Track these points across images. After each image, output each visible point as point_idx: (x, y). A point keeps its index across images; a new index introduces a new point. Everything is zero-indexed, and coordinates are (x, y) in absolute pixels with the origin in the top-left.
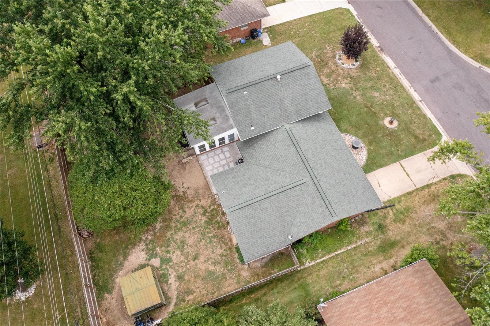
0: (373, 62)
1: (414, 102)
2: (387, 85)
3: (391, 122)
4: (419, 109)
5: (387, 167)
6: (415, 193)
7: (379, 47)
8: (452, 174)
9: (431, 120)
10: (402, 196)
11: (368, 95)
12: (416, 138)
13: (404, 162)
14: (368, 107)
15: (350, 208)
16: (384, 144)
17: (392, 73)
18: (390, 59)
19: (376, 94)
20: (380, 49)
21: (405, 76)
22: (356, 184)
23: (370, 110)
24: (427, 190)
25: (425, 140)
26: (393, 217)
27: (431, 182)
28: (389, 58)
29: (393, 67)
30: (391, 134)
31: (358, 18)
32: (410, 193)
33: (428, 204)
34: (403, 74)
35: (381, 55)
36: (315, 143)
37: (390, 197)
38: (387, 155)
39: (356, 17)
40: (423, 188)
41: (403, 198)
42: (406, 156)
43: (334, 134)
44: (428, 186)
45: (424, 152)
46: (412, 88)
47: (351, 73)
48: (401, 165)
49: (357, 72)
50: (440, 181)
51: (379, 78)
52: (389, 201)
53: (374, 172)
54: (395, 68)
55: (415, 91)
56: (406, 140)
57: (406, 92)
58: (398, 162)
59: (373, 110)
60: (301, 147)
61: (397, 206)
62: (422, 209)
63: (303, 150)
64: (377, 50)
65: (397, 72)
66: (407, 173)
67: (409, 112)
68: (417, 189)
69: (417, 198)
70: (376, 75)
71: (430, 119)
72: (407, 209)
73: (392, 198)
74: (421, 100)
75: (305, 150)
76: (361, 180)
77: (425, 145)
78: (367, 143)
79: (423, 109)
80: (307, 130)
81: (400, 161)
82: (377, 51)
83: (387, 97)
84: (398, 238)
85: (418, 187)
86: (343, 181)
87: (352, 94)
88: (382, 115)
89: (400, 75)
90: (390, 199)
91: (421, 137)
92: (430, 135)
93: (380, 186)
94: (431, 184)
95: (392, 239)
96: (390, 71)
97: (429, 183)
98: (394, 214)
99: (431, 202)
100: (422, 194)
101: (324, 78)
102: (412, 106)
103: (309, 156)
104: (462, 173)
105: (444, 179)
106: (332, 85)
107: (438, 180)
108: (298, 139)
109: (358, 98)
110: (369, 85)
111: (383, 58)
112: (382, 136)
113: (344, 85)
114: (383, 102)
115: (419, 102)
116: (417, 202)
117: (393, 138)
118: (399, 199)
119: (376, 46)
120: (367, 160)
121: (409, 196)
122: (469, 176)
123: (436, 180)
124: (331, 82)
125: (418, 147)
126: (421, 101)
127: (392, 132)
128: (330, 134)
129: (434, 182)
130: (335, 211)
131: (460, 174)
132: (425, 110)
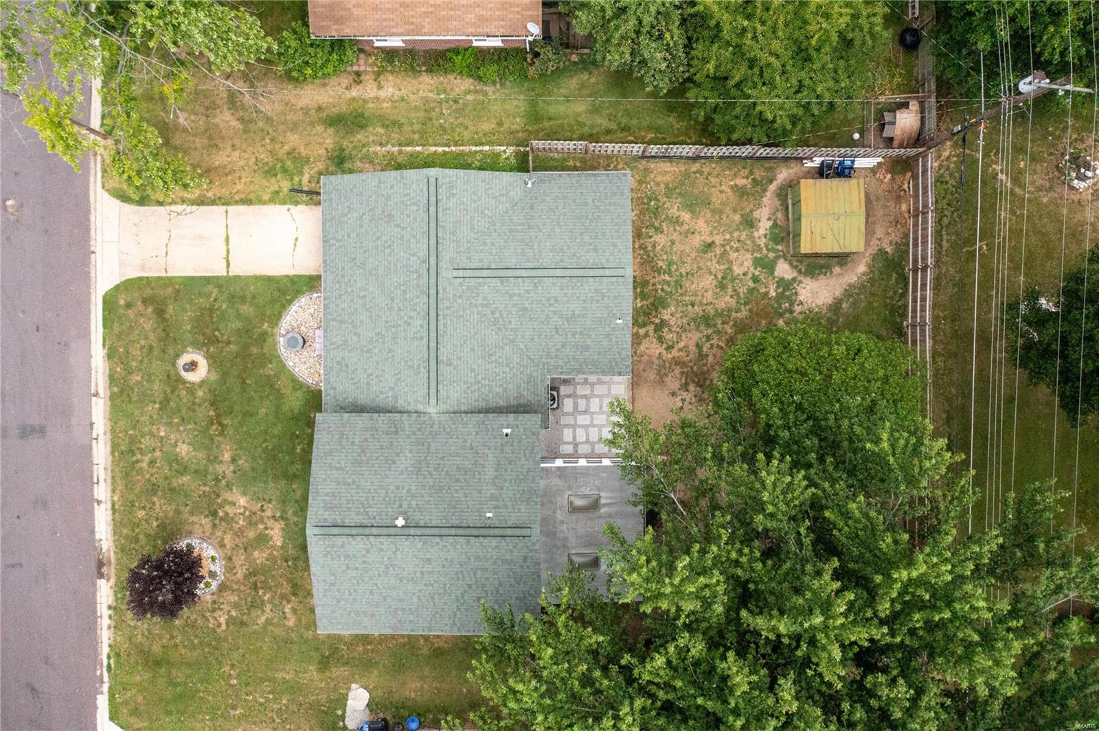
0: (141, 537)
1: (113, 397)
2: (144, 465)
3: (192, 366)
4: (112, 378)
5: (257, 273)
6: (237, 197)
7: (101, 576)
8: (138, 208)
9: (104, 341)
10: (265, 203)
11: (201, 455)
12: (160, 312)
13: (219, 270)
14: (221, 424)
15: (392, 187)
16: (236, 325)
17: (113, 491)
18: (96, 530)
19: (184, 450)
20: (104, 570)
21: (92, 472)
22: (353, 235)
23: (218, 416)
24: (210, 194)
25: (145, 301)
26: (306, 169)
27: (189, 209)
28: (98, 536)
29: (103, 506)
30: (207, 340)
31: (102, 682)
32: (247, 202)
33: (225, 167)
34: (92, 477)
35: (112, 549)
36: (390, 351)
37: (289, 210)
38: (243, 299)
39: (106, 687)
40: (213, 202)
41: (266, 197)
42: (207, 280)
43: (338, 363)
44: (201, 202)
45: (163, 274)
46: (94, 436)
47: (208, 528)
48: (228, 265)
49: (193, 523)
50: (173, 203)
51: (153, 489)
52: (297, 203)
53: (291, 272)
54: (99, 502)
55: (92, 424)
56: (184, 316)
57: (113, 431)
58: (230, 274)
59: (212, 413)
60: (426, 348)
61: (286, 185)
62: (242, 163)
63: (426, 340)
64: (111, 570)
65: (102, 491)
66: (227, 244)
67: (139, 378)
68: (226, 204)
69: (239, 187)
70: (155, 499)
71: (104, 346)
72: (270, 172)
73: (286, 207)
74: (94, 399)
75: (421, 338)
76: (339, 241)
77: (152, 289)
78: (270, 340)
79: (104, 373)
80: (392, 389)
81: (225, 274)
82: (113, 566)
83: (162, 434)
84: (319, 128)
85: (224, 208)
86: (376, 248)
87: (234, 472)
88: (200, 393)
89: (101, 480)
90: (292, 207)
91: (150, 310)
92: (128, 306)
93: (296, 239)
94: (192, 205)
95: (331, 131)
96: (116, 499)
97: (195, 207)
98: (301, 173)
99: (216, 168)
100: (225, 192)
101: (275, 538)
102: (122, 391)
103: (419, 322)
104: (116, 203)
105: (160, 204)
106: (269, 513)
107: (174, 208)
108: (422, 369)
109: (227, 456)
110: (186, 479)
111: (111, 539)
112: (229, 343)
113: (242, 501)
114: (179, 425)
115: (102, 394)
116: (243, 180)
117: (208, 331)
118: (275, 198)
119: (108, 580)
120: (290, 302)
121: (252, 196)
122: (107, 190)
123: (179, 208)
124: (266, 520)
125: (170, 290)
126: (96, 395)
127: (204, 344)
128: (347, 366)
129: (185, 206)
130: (425, 189)
131: (122, 201)
132: (101, 371)
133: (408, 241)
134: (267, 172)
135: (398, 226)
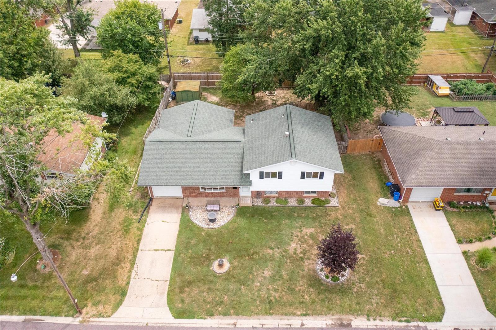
0: (320, 297)
1: (237, 314)
2: (277, 295)
3: (221, 265)
4: (226, 314)
5: (176, 237)
6: (135, 246)
7: (349, 325)
8: (127, 295)
9: (202, 318)
10: (142, 234)
11: (270, 264)
12: (190, 283)
13: (171, 254)
14: (253, 254)
15: (149, 155)
16: (201, 247)
17: (294, 314)
18: (320, 326)
19: (267, 273)
20: (345, 323)
21: (283, 328)
22: (166, 172)
23: (248, 255)
24: (130, 258)
25: (181, 292)
26: (130, 217)
27: (135, 269)
28: (325, 326)
29: (305, 322)
30: (207, 260)
31: (418, 326)
32: (139, 240)
33: (118, 251)
34: (287, 328)
35: (330, 316)
36: (218, 156)
37: (148, 224)
38: (188, 243)
39: (422, 324)
40: (135, 256)
41: (139, 233)
42: (175, 260)
43: (222, 179)
44: (133, 263)
45: (168, 283)
46: (261, 326)
47: (310, 262)
48: (169, 250)
49: (308, 269)
50: (129, 277)
51: (291, 290)
52: (145, 221)
53: (178, 224)
54: (302, 325)
55: (253, 328)
56: (193, 271)
57: (257, 314)
58: (174, 249)
59: (247, 258)
60: (217, 143)
61: (136, 225)
62: (119, 244)
63: (214, 143)
64: (345, 318)
65: (296, 322)
66: (158, 250)
67: (226, 297)
68: (137, 250)
69: (130, 244)
70: (297, 289)
71: (205, 319)
73: (146, 225)
74: (237, 326)
75: (214, 144)
76: (167, 178)
77: (175, 288)
78: (210, 232)
79: (222, 319)
80: (234, 156)
81: (174, 251)
82: (343, 317)
83: (259, 284)
84: (113, 214)
85: (139, 251)
86: (174, 162)
87: (278, 248)
88: (236, 263)
89: (288, 322)
90: (147, 223)
91: (187, 289)
92: (183, 301)
93: (163, 221)
94: (133, 267)
95: (116, 210)
96: (299, 313)
97: (135, 266)
98: (132, 219)
99: (118, 255)
100: (131, 251)
101: (311, 231)
102: (233, 308)
103: (207, 145)
104: (121, 309)
105: (128, 283)
106: (299, 234)
107: (132, 277)
108: (226, 144)
109: (270, 252)
110: (284, 273)
111: (325, 318)
112: (210, 250)
113: (293, 245)
114: (253, 275)
115: (234, 321)
116: (128, 242)
117: (203, 259)
118: (141, 230)
119: (351, 320)
120: (193, 223)
121: (137, 239)
122: (112, 314)
123: (133, 273)
124: (302, 235)
125: (177, 279)
126: (235, 324)
127: (210, 261)
128: (223, 175)
129: (133, 271)
130: (153, 143)
131: (121, 305)
132: (220, 321)
133: (173, 149)
134: (127, 232)
135: (166, 153)
